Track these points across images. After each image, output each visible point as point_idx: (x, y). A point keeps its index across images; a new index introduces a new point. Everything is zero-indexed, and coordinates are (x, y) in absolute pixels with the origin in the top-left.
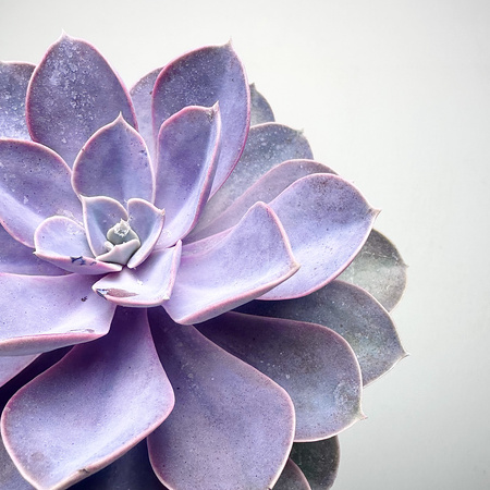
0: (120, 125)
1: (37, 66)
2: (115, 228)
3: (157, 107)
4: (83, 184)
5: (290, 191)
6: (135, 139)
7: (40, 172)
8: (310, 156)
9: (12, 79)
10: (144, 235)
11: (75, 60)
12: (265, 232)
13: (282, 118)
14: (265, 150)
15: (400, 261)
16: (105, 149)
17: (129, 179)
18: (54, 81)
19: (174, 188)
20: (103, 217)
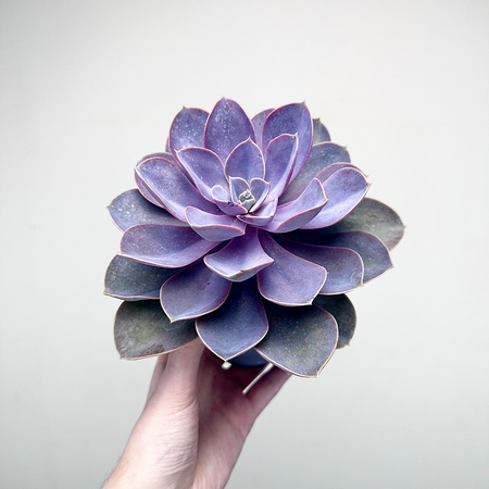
0: (249, 142)
1: (210, 112)
2: (244, 194)
3: (265, 133)
4: (229, 171)
5: (332, 177)
6: (256, 149)
7: (209, 164)
8: (349, 161)
9: (190, 116)
10: (258, 198)
11: (227, 109)
12: (316, 190)
13: (335, 140)
14: (323, 158)
15: (401, 224)
16: (241, 154)
17: (251, 170)
18: (217, 119)
19: (274, 174)
20: (239, 188)
